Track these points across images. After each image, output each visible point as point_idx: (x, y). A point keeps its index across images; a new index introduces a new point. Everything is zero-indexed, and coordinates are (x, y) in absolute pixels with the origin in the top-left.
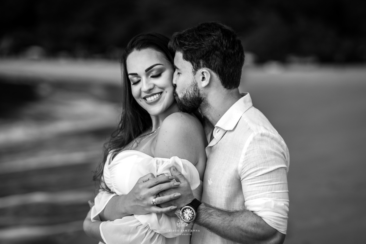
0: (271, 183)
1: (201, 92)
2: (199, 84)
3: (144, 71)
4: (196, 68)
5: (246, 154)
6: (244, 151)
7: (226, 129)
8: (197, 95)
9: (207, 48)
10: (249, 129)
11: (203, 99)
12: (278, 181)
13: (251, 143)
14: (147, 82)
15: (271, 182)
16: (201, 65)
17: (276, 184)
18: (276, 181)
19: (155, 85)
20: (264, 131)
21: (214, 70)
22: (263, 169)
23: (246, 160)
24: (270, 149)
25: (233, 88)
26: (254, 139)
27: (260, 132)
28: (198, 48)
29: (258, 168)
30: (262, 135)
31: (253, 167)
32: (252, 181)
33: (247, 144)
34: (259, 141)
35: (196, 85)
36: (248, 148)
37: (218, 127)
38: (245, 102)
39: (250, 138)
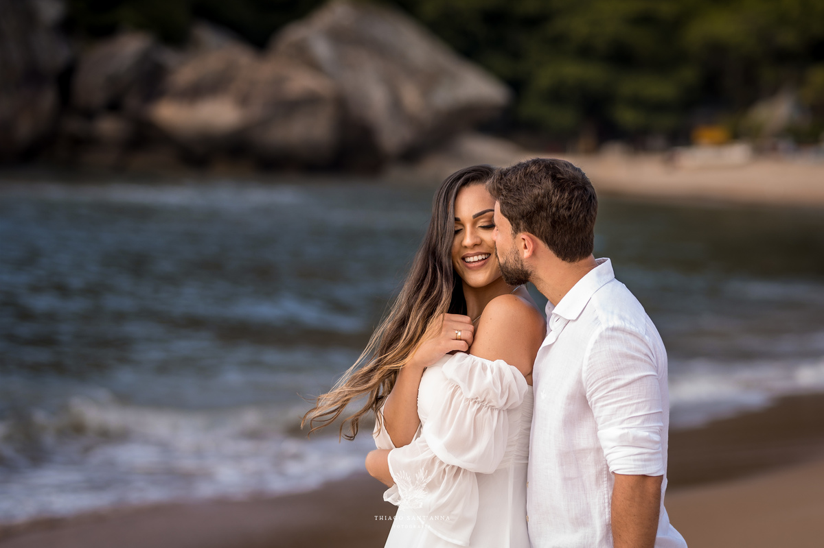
0: (631, 402)
1: (525, 264)
2: (520, 252)
3: (472, 217)
4: (517, 230)
5: (590, 359)
6: (587, 354)
7: (569, 318)
8: (519, 266)
9: (528, 207)
10: (597, 318)
11: (531, 272)
12: (641, 398)
13: (596, 342)
14: (472, 233)
15: (630, 399)
16: (522, 228)
17: (639, 403)
18: (638, 398)
19: (482, 241)
20: (616, 322)
21: (541, 237)
22: (616, 379)
23: (590, 367)
24: (625, 350)
25: (578, 259)
26: (601, 336)
27: (611, 325)
28: (516, 203)
29: (609, 379)
30: (613, 329)
31: (601, 376)
32: (604, 401)
33: (590, 345)
34: (609, 338)
35: (517, 253)
36: (592, 350)
37: (557, 315)
38: (599, 275)
39: (595, 336)
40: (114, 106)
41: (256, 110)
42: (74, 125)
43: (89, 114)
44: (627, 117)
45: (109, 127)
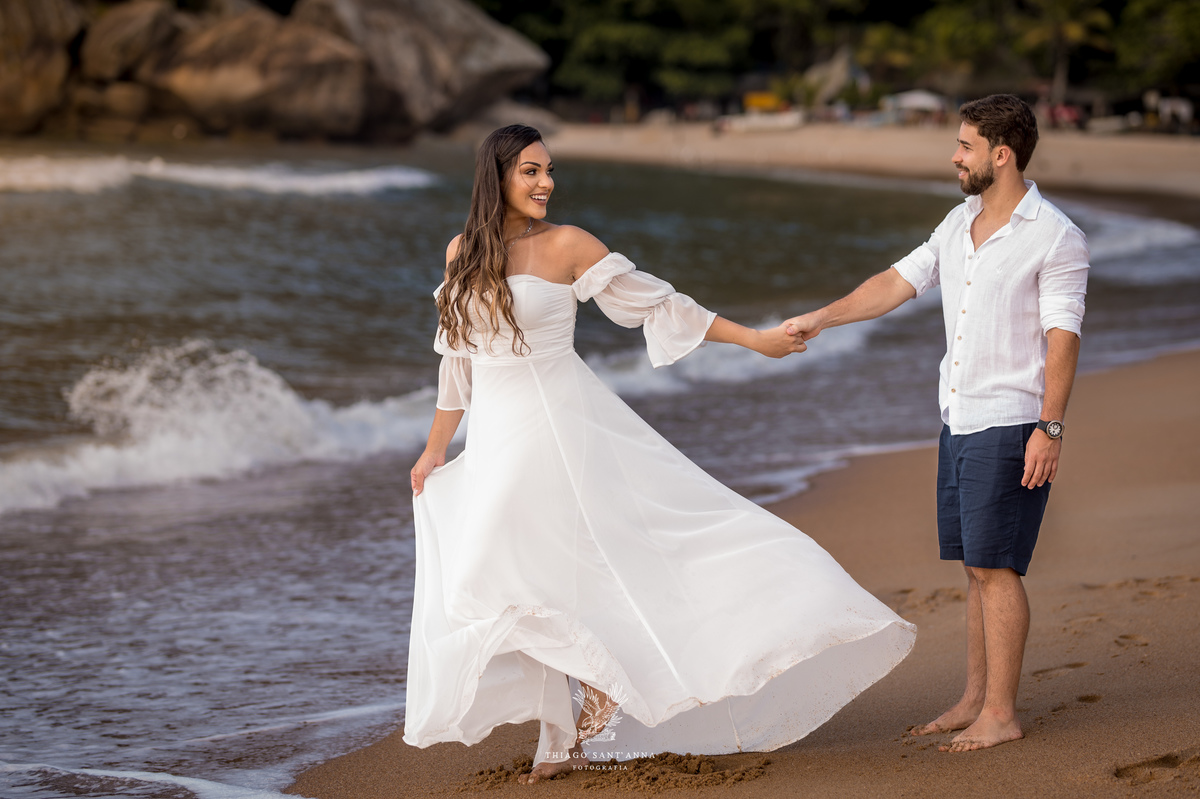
1: (994, 172)
2: (993, 163)
4: (993, 145)
8: (989, 174)
40: (127, 76)
41: (276, 78)
42: (85, 95)
43: (101, 83)
44: (673, 81)
45: (121, 96)
